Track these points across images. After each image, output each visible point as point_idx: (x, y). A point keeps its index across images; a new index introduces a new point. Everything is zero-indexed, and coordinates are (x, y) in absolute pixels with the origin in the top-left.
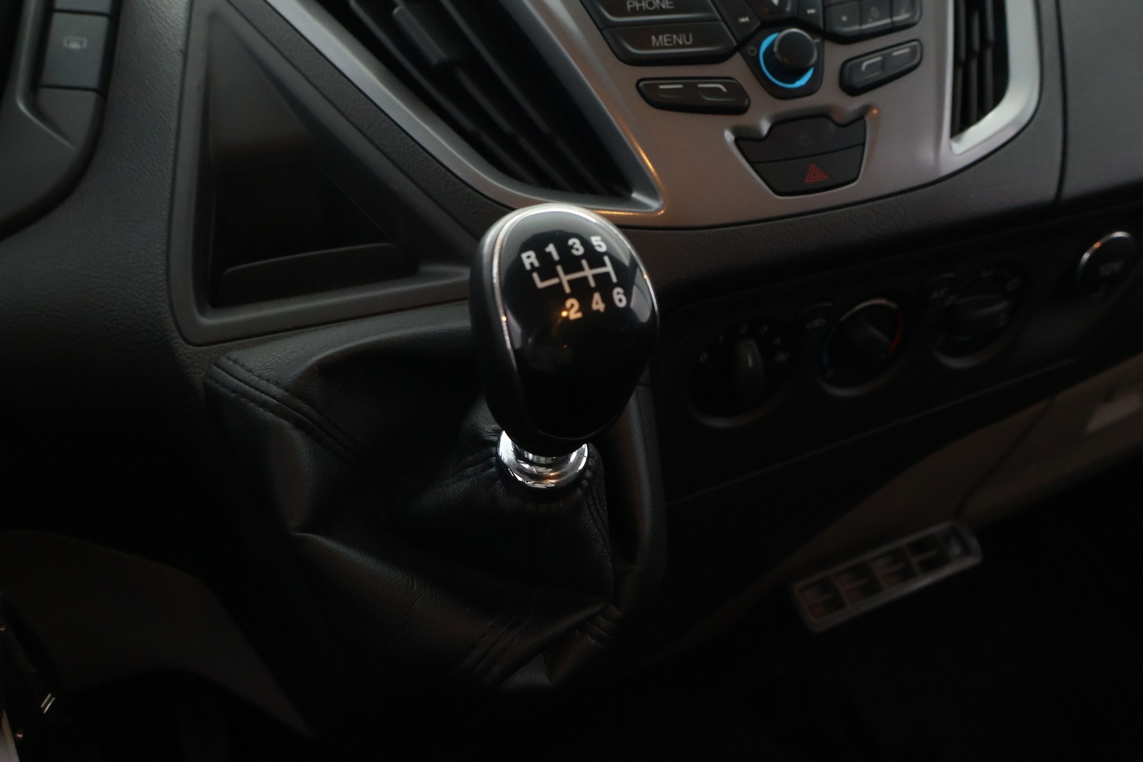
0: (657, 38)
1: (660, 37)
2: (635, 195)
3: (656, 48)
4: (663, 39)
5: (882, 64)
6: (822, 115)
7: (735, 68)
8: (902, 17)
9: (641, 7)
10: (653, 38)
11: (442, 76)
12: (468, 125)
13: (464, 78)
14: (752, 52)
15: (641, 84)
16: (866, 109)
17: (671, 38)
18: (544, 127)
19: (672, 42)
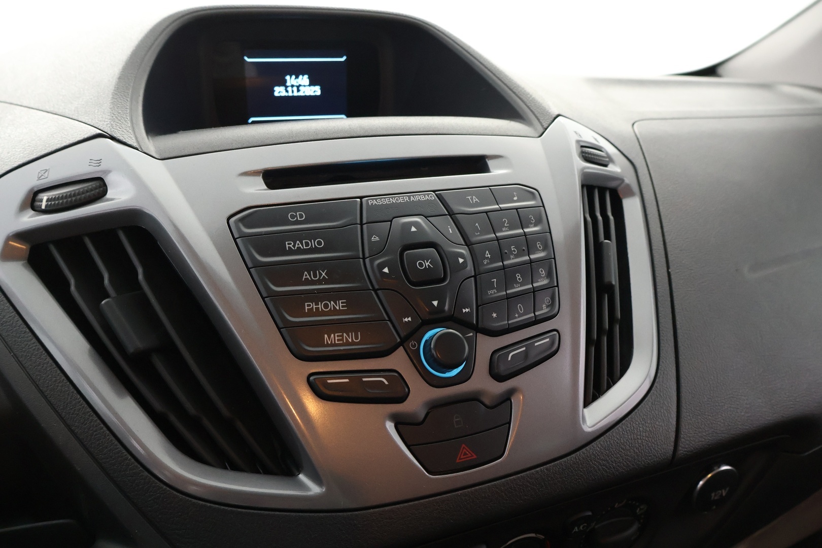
0: (329, 337)
1: (332, 335)
2: (302, 477)
3: (328, 345)
4: (335, 338)
5: (526, 354)
6: (474, 398)
7: (398, 361)
8: (543, 311)
9: (317, 309)
10: (326, 336)
11: (140, 361)
12: (158, 406)
13: (159, 364)
14: (414, 346)
15: (312, 378)
16: (511, 392)
17: (342, 336)
18: (225, 411)
19: (342, 340)
